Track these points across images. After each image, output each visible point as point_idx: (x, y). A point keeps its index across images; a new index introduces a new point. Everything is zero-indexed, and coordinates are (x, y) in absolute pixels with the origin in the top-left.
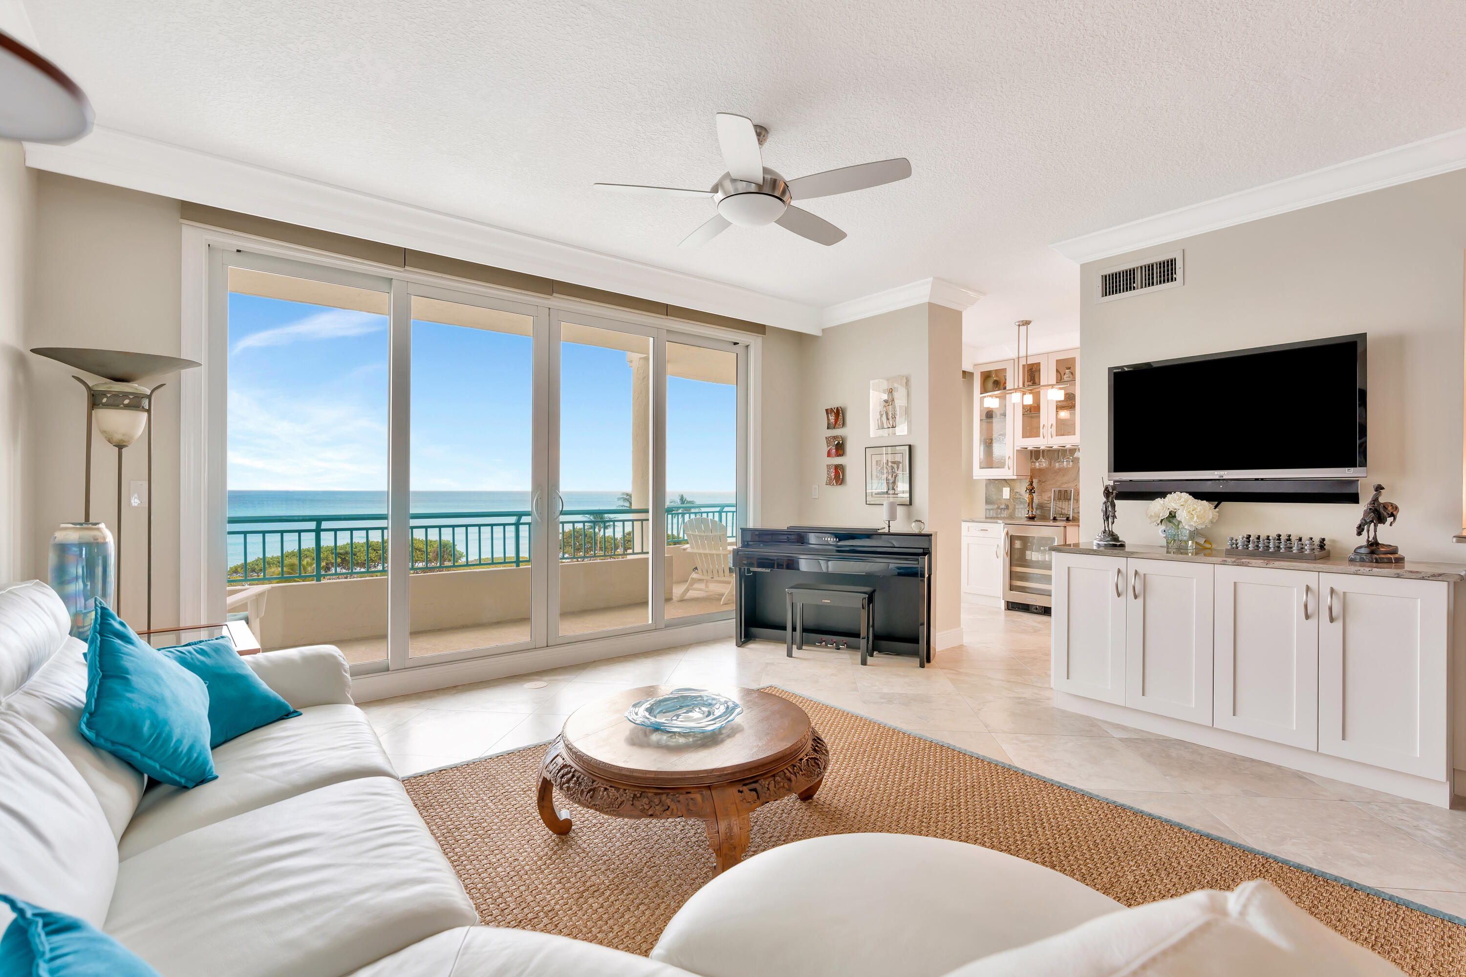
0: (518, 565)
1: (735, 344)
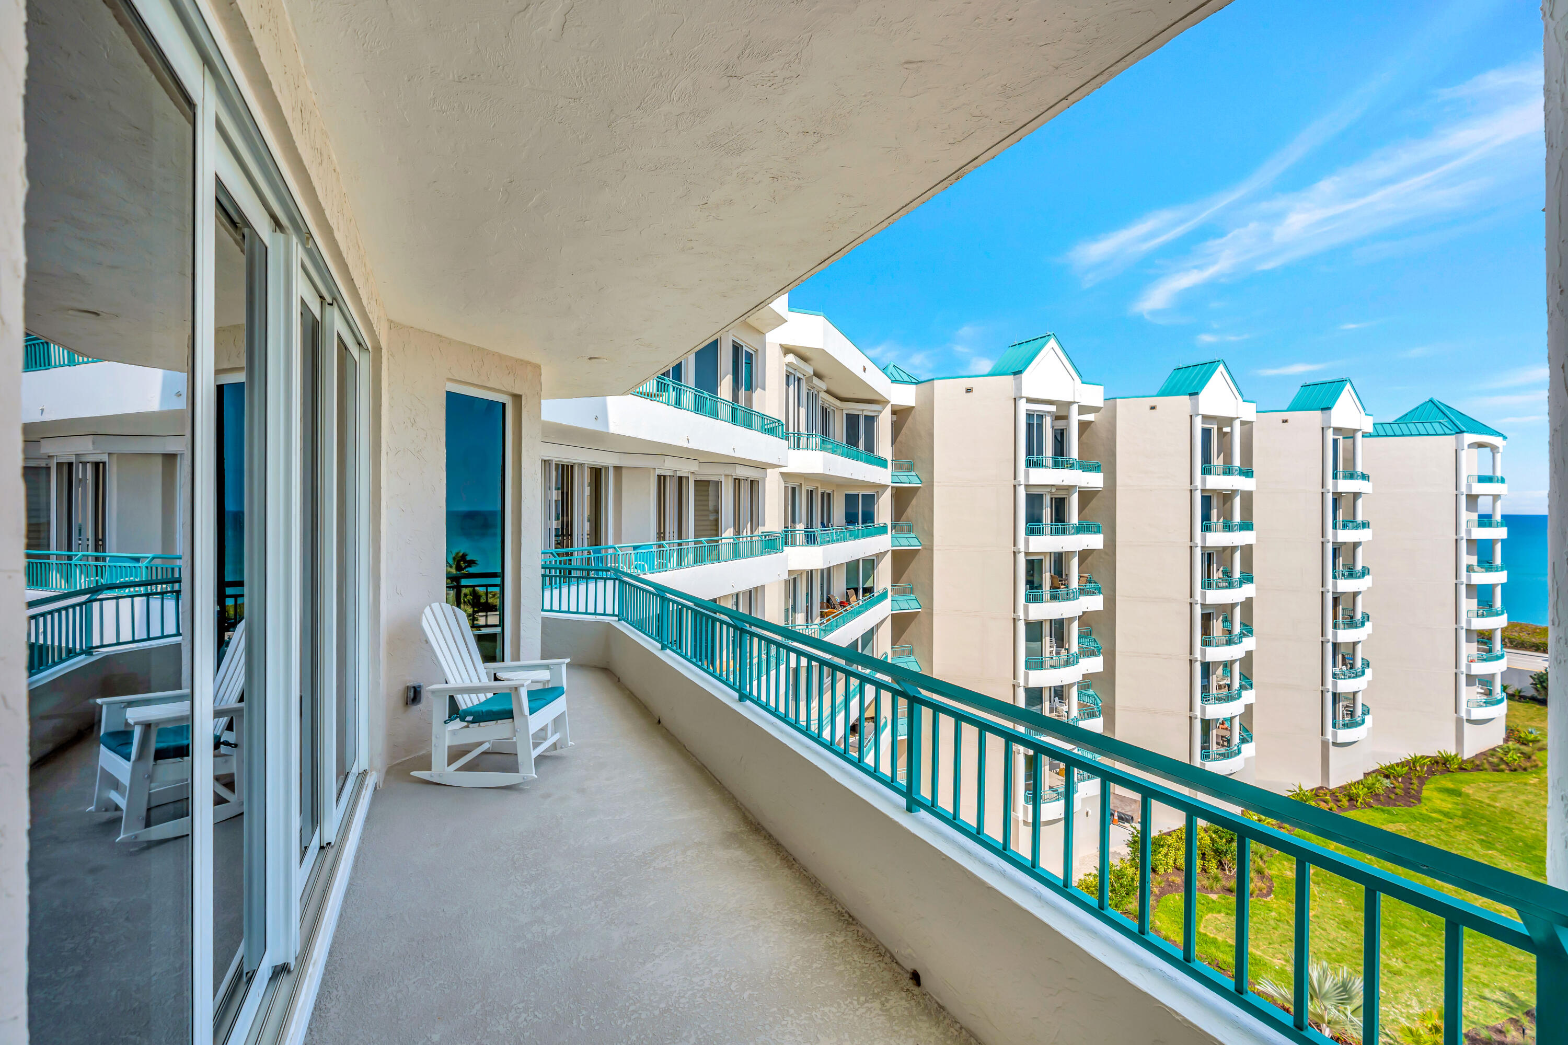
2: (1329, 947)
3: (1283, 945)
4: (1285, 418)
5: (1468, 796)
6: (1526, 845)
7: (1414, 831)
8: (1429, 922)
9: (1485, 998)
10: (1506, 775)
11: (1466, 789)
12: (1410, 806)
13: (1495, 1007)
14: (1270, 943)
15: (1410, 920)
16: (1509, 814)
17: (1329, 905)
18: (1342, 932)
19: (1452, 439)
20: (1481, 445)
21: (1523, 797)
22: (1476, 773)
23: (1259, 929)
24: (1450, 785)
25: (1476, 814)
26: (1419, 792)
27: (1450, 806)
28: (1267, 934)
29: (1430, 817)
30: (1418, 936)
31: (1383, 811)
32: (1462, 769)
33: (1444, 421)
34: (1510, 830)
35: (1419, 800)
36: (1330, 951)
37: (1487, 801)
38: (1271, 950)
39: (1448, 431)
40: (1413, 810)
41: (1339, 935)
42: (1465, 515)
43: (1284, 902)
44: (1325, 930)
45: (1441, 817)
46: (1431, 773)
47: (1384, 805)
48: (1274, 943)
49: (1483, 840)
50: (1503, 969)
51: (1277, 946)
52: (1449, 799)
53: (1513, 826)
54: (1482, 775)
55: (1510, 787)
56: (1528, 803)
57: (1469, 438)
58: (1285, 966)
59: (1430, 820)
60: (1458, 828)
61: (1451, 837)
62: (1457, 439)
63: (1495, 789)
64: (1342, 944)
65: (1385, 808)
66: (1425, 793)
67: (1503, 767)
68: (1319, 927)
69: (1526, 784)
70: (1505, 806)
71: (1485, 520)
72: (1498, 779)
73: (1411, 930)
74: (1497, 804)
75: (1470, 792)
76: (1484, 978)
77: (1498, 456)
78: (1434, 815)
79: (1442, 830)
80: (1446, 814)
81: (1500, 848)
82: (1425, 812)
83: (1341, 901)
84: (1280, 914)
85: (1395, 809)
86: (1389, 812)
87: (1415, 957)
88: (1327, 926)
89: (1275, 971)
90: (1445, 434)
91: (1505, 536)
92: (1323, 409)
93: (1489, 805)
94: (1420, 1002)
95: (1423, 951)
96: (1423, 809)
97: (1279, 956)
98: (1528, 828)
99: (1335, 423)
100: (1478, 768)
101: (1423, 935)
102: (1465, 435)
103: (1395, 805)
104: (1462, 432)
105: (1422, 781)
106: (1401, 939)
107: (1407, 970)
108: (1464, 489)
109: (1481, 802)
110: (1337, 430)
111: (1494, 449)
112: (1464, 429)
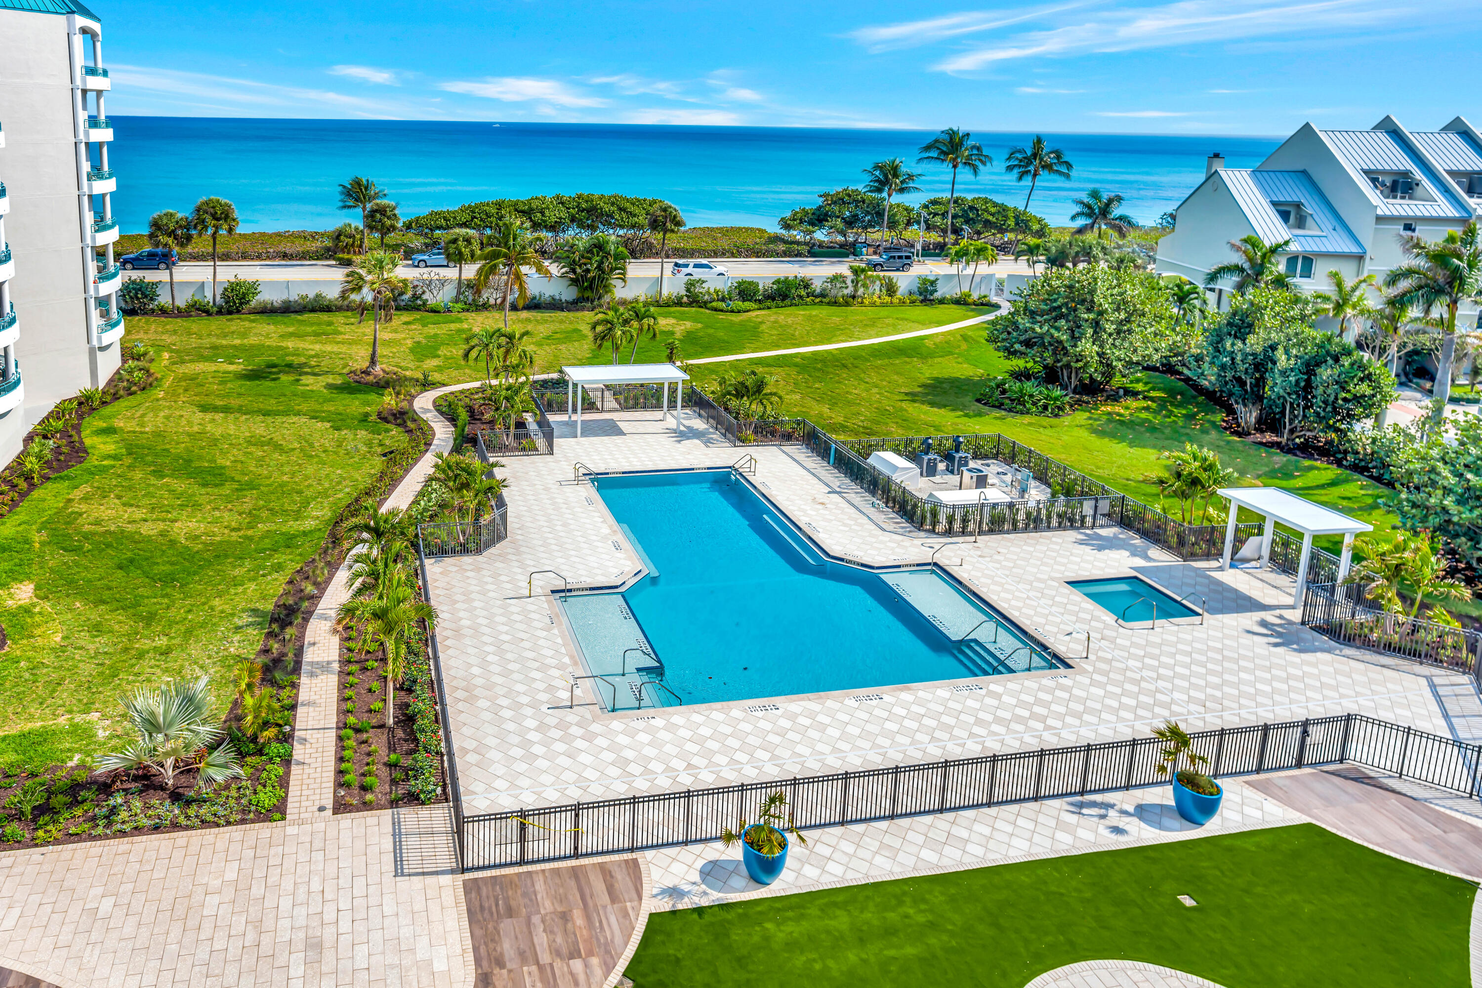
2: (98, 665)
3: (55, 695)
5: (122, 429)
6: (185, 460)
7: (99, 488)
8: (160, 580)
9: (240, 627)
10: (139, 397)
11: (119, 423)
12: (81, 462)
13: (250, 630)
14: (41, 703)
15: (145, 587)
16: (159, 435)
17: (69, 616)
18: (97, 639)
19: (62, 19)
21: (162, 414)
22: (116, 403)
23: (19, 694)
24: (102, 425)
25: (137, 446)
26: (82, 443)
27: (113, 447)
28: (31, 695)
29: (104, 466)
30: (159, 600)
31: (61, 478)
32: (104, 403)
34: (167, 450)
35: (86, 452)
36: (100, 669)
37: (138, 429)
38: (47, 711)
39: (59, 10)
40: (85, 465)
41: (98, 645)
43: (25, 642)
44: (82, 648)
45: (112, 463)
46: (81, 417)
47: (58, 472)
48: (45, 699)
49: (154, 471)
50: (232, 591)
51: (50, 701)
52: (108, 440)
53: (168, 446)
54: (123, 404)
55: (148, 407)
56: (167, 418)
57: (80, 21)
58: (72, 719)
59: (103, 470)
60: (130, 467)
61: (130, 479)
62: (68, 20)
63: (138, 414)
64: (106, 653)
65: (63, 474)
66: (88, 442)
67: (134, 388)
68: (75, 648)
69: (157, 400)
70: (154, 429)
72: (135, 403)
73: (151, 597)
74: (147, 429)
75: (122, 425)
76: (228, 608)
78: (105, 463)
79: (119, 476)
80: (115, 457)
81: (169, 472)
82: (96, 463)
83: (78, 604)
84: (29, 659)
85: (71, 472)
86: (68, 478)
87: (172, 623)
88: (82, 643)
89: (68, 733)
90: (57, 13)
93: (141, 433)
94: (202, 667)
95: (172, 612)
96: (93, 461)
97: (61, 711)
98: (178, 443)
100: (116, 397)
101: (163, 596)
103: (69, 467)
104: (73, 12)
105: (77, 428)
106: (149, 612)
107: (173, 642)
109: (134, 432)
112: (74, 9)
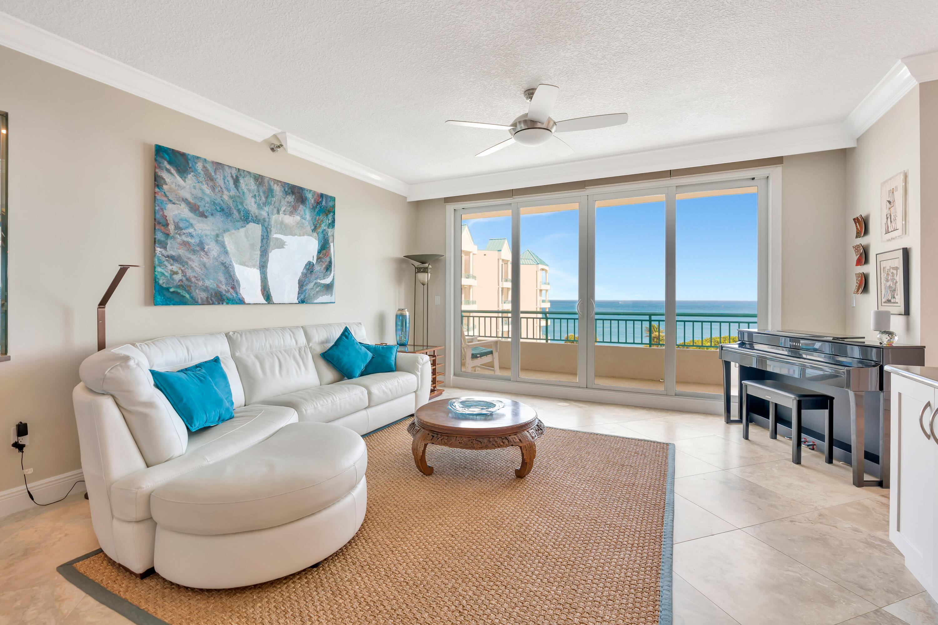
0: (650, 346)
1: (753, 179)
4: (485, 254)
20: (543, 270)
33: (533, 259)
42: (539, 298)
71: (544, 301)
77: (547, 274)
91: (549, 307)
92: (498, 251)
99: (503, 258)
102: (539, 265)
108: (539, 287)
110: (503, 260)
111: (546, 271)
